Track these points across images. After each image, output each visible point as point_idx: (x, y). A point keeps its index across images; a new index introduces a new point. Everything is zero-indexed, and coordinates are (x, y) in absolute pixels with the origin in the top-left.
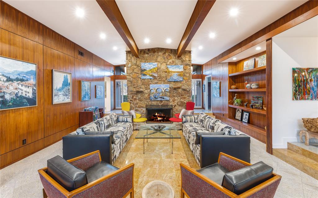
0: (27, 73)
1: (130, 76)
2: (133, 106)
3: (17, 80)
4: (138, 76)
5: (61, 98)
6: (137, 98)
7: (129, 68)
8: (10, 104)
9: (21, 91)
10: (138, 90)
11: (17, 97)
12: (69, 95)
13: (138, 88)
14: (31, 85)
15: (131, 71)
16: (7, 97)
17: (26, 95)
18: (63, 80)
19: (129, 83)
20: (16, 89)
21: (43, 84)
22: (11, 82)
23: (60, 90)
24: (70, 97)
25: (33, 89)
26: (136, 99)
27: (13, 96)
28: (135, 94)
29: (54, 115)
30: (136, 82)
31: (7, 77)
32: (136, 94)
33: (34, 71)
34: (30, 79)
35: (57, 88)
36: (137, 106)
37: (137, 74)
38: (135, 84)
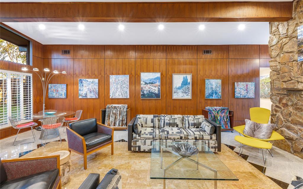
0: (155, 79)
1: (276, 61)
2: (282, 117)
3: (150, 83)
4: (291, 59)
5: (180, 95)
6: (290, 103)
7: (275, 46)
8: (146, 96)
9: (151, 90)
10: (291, 86)
11: (150, 93)
12: (189, 92)
13: (293, 83)
14: (157, 86)
15: (278, 52)
16: (145, 92)
17: (154, 91)
18: (182, 81)
19: (274, 75)
20: (149, 88)
21: (165, 84)
22: (147, 85)
23: (179, 88)
24: (189, 95)
25: (158, 88)
26: (287, 105)
27: (148, 92)
28: (285, 94)
29: (180, 107)
30: (287, 70)
31: (145, 82)
32: (288, 95)
33: (159, 77)
34: (157, 82)
35: (176, 87)
36: (290, 119)
37: (291, 54)
38: (286, 74)
